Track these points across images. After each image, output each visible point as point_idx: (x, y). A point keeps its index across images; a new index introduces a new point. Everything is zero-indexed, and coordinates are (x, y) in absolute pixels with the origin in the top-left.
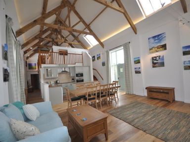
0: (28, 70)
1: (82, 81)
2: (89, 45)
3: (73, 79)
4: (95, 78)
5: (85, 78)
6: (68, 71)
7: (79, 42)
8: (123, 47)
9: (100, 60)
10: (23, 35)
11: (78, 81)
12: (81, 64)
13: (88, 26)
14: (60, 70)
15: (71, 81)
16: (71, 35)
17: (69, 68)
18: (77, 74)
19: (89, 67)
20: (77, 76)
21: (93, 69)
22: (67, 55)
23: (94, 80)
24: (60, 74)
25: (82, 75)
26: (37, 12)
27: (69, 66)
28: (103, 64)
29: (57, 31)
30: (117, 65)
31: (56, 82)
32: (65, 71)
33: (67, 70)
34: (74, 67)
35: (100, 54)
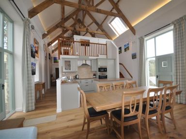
0: (53, 63)
1: (106, 77)
2: (114, 34)
3: (95, 75)
4: (121, 76)
5: (109, 73)
6: (90, 65)
7: (103, 30)
9: (128, 51)
10: (38, 14)
11: (100, 77)
12: (104, 57)
14: (80, 63)
15: (92, 76)
16: (94, 24)
17: (91, 60)
18: (99, 69)
19: (115, 60)
20: (99, 71)
21: (120, 64)
22: (89, 45)
23: (120, 77)
24: (79, 67)
25: (105, 70)
27: (90, 58)
28: (134, 56)
29: (80, 22)
30: (156, 57)
31: (76, 78)
32: (86, 64)
33: (88, 63)
34: (97, 59)
35: (128, 44)
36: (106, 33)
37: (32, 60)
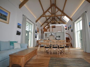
8: (81, 18)
13: (62, 12)
26: (41, 13)
30: (80, 30)
35: (71, 25)
36: (63, 21)
37: (36, 34)
